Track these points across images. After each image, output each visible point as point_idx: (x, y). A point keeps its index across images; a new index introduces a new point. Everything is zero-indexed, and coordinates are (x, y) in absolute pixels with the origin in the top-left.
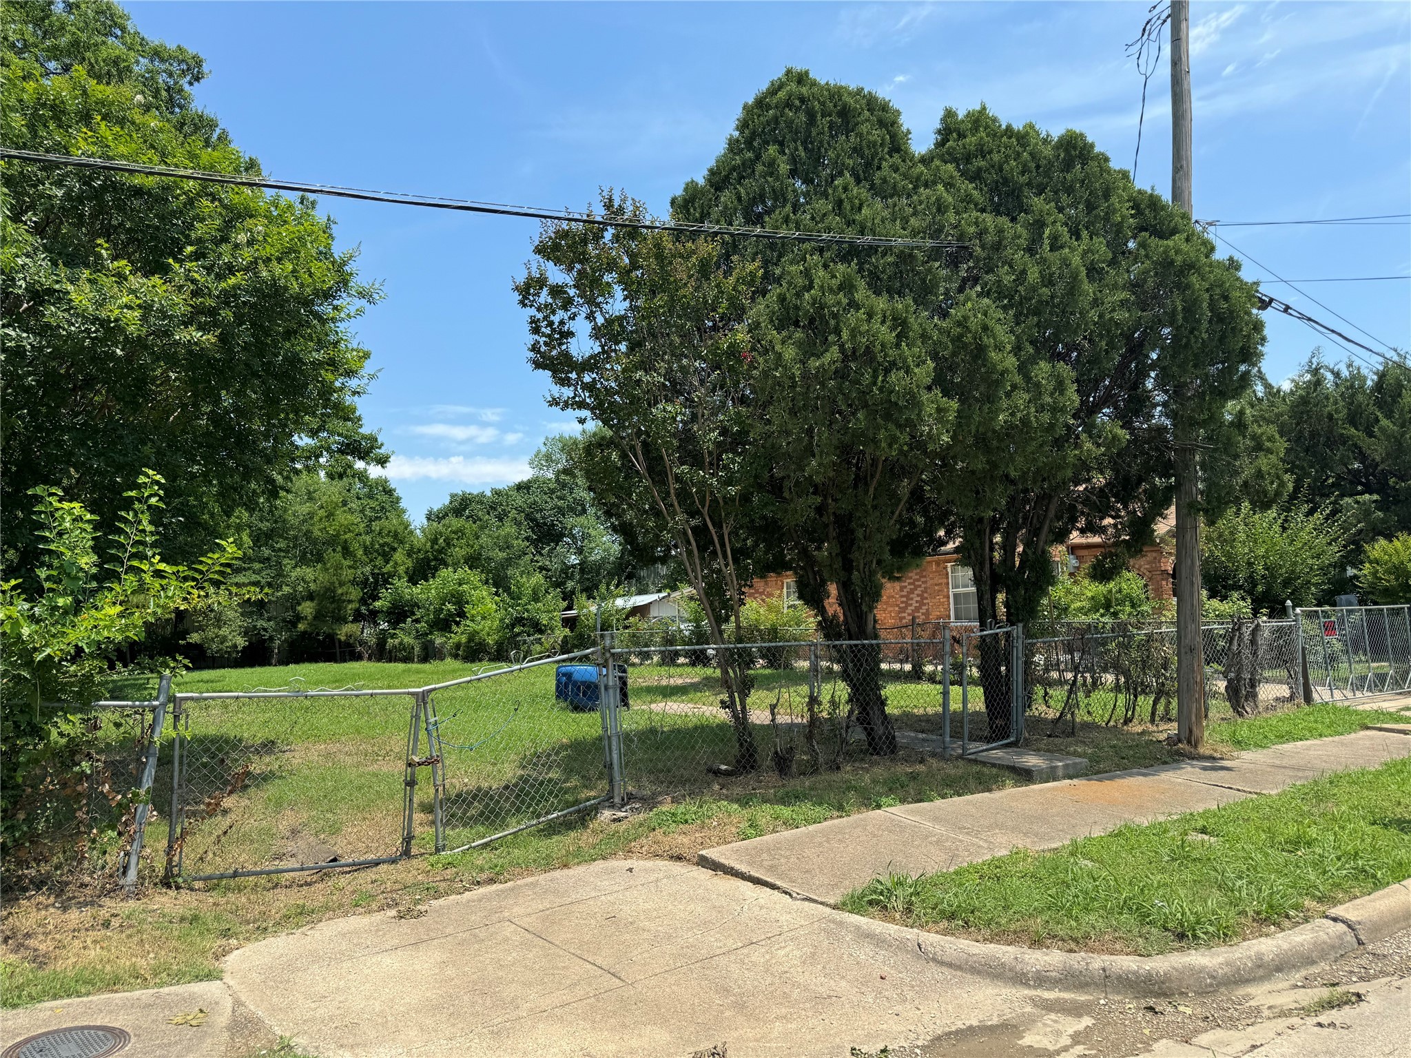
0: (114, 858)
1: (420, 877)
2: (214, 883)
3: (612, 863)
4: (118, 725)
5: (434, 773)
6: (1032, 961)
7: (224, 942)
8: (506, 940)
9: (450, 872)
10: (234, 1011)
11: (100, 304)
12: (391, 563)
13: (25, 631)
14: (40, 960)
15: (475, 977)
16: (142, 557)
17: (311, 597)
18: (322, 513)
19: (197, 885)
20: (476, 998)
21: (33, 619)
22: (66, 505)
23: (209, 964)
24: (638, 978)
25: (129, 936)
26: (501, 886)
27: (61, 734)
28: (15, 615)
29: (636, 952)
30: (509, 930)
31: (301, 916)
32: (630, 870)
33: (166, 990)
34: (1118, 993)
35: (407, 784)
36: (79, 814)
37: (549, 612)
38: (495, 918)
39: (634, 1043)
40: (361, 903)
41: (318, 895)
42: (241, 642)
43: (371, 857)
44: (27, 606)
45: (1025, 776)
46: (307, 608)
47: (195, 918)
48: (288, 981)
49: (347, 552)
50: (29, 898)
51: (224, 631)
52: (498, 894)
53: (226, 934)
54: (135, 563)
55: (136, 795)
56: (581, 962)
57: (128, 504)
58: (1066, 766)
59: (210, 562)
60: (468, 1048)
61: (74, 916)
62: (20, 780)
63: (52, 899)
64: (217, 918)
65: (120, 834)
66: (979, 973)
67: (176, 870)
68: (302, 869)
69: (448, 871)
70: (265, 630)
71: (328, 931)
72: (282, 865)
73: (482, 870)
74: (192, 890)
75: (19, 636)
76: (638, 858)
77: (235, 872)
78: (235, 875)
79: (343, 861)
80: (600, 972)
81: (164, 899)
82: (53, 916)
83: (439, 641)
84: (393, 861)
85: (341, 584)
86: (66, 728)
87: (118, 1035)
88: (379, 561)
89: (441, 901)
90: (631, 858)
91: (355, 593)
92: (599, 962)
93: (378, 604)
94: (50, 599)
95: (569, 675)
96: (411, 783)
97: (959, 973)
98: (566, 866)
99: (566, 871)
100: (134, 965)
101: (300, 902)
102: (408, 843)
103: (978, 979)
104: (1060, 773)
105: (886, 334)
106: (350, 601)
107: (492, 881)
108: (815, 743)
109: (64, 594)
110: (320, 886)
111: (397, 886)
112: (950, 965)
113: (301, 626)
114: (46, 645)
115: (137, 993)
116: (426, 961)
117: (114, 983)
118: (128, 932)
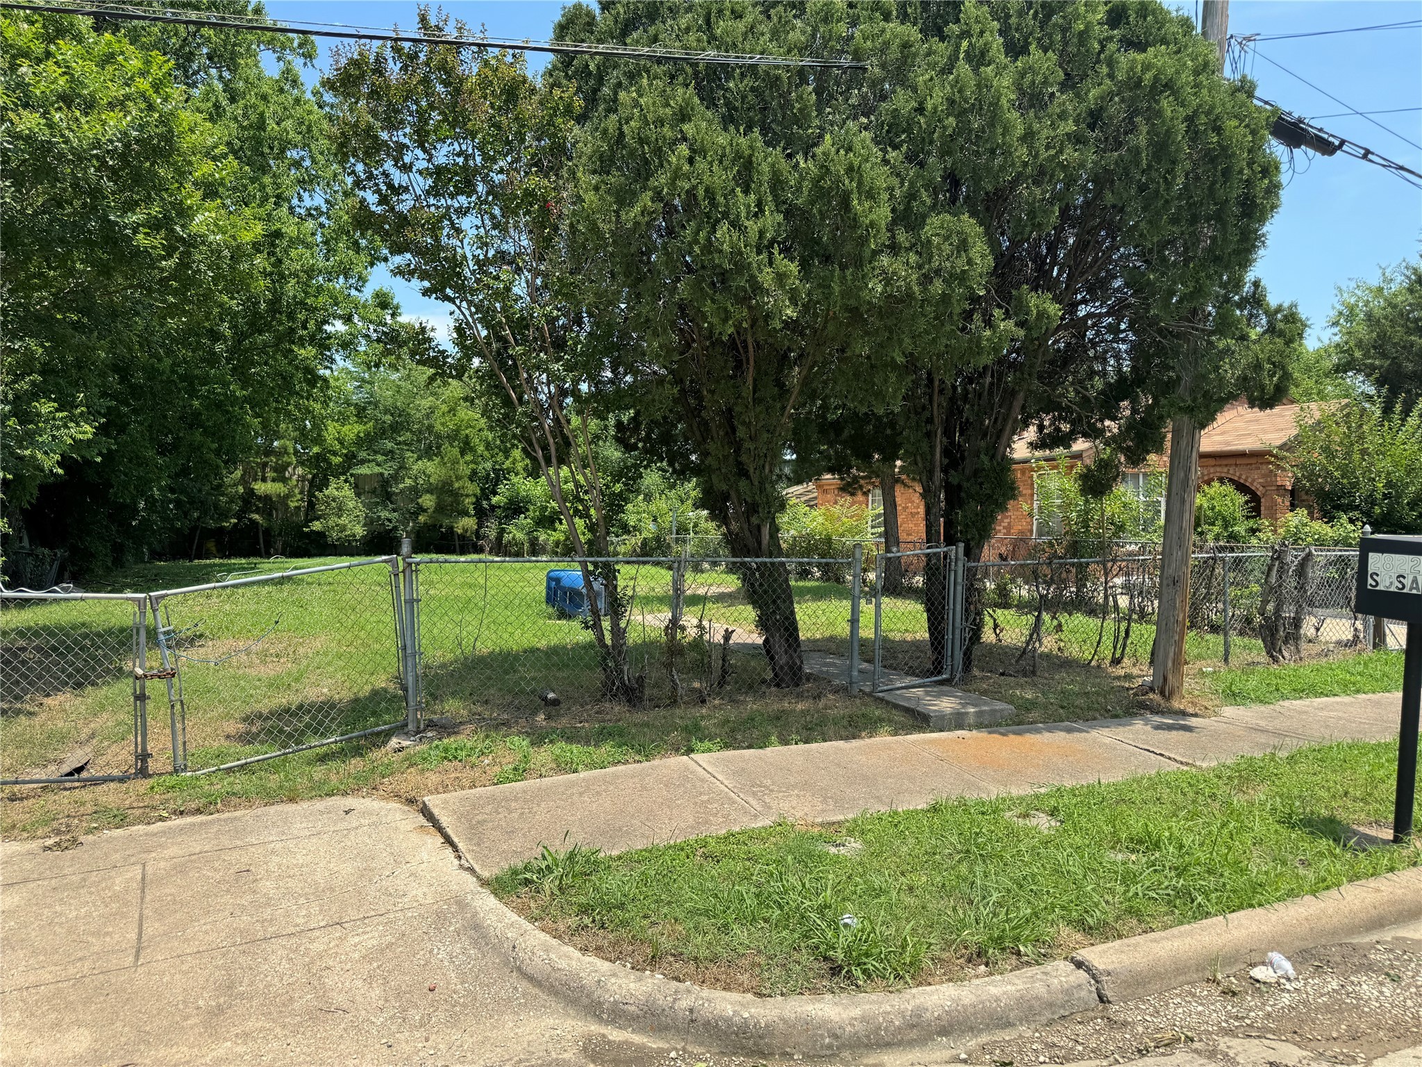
6: (615, 987)
8: (107, 888)
12: (511, 459)
17: (429, 491)
18: (444, 408)
24: (157, 957)
30: (126, 876)
32: (349, 811)
35: (137, 698)
38: (136, 858)
40: (28, 828)
42: (359, 531)
45: (920, 720)
46: (428, 501)
49: (466, 447)
51: (344, 520)
66: (556, 994)
70: (390, 521)
83: (542, 537)
85: (458, 478)
91: (472, 488)
93: (495, 500)
95: (558, 580)
96: (140, 697)
97: (535, 991)
98: (292, 800)
99: (287, 806)
102: (144, 761)
103: (551, 1001)
106: (467, 496)
112: (531, 979)
113: (422, 519)
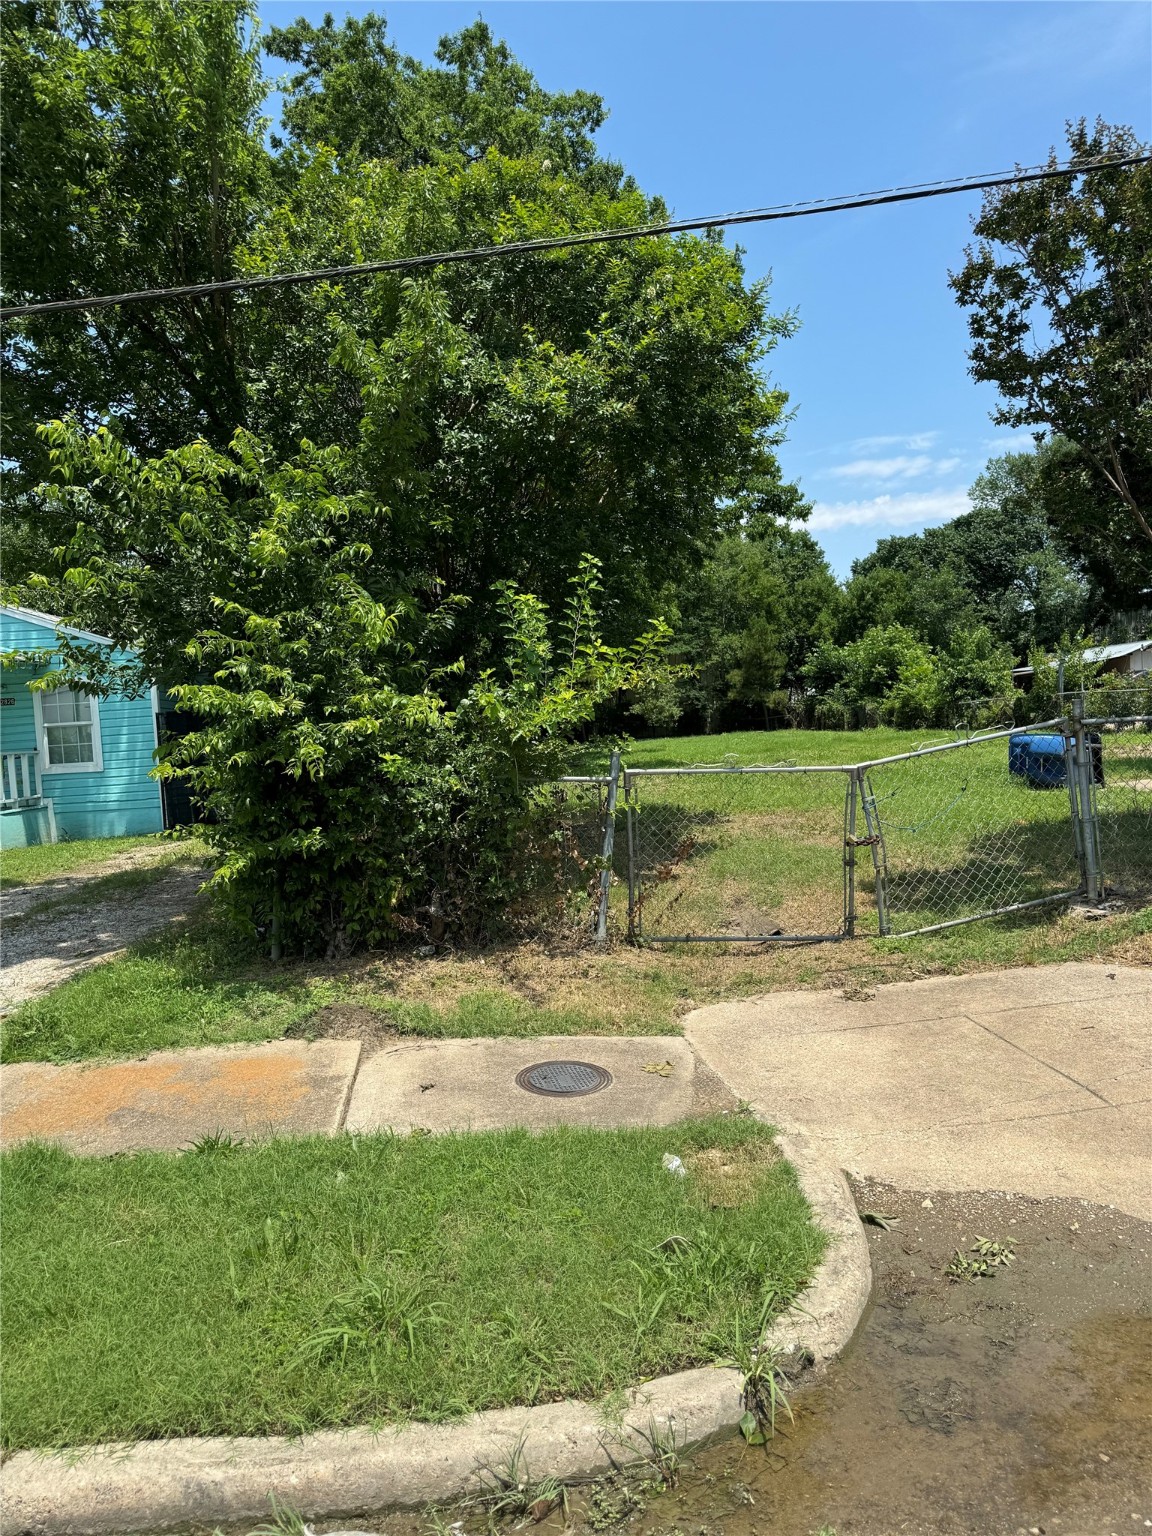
0: (586, 916)
1: (865, 959)
2: (671, 944)
3: (1088, 967)
4: (580, 798)
5: (875, 854)
7: (682, 1001)
8: (963, 1036)
9: (897, 957)
10: (696, 1068)
11: (532, 391)
12: (816, 625)
13: (502, 715)
14: (538, 999)
15: (930, 1071)
16: (587, 641)
17: (738, 664)
18: (745, 577)
19: (656, 945)
20: (933, 1094)
21: (508, 704)
22: (523, 597)
23: (672, 1020)
24: (1125, 1100)
25: (604, 987)
26: (955, 978)
27: (536, 805)
28: (493, 701)
29: (1121, 1071)
30: (966, 1027)
31: (748, 985)
32: (1112, 977)
33: (637, 1039)
36: (556, 875)
37: (997, 670)
38: (950, 1011)
39: (1122, 1173)
40: (806, 978)
41: (763, 966)
42: (677, 712)
43: (813, 933)
44: (501, 692)
46: (735, 676)
47: (656, 977)
48: (742, 1047)
49: (771, 616)
50: (525, 945)
51: (662, 702)
52: (953, 986)
53: (684, 994)
54: (582, 648)
55: (599, 861)
56: (1053, 1073)
57: (571, 590)
59: (645, 642)
60: (927, 1145)
61: (560, 964)
62: (510, 844)
63: (542, 948)
64: (675, 979)
65: (590, 895)
67: (637, 931)
68: (748, 940)
69: (895, 956)
70: (698, 699)
71: (775, 1003)
72: (730, 933)
73: (932, 958)
74: (651, 949)
75: (498, 719)
76: (1121, 963)
77: (688, 936)
78: (688, 939)
79: (786, 935)
80: (1076, 1087)
81: (630, 956)
82: (544, 963)
83: (869, 707)
84: (836, 940)
85: (767, 650)
86: (540, 800)
87: (602, 1074)
88: (804, 624)
89: (889, 987)
90: (1112, 963)
91: (781, 659)
92: (1075, 1075)
93: (804, 669)
94: (518, 685)
96: (850, 863)
98: (1030, 964)
99: (1030, 970)
100: (610, 1012)
101: (748, 971)
102: (851, 923)
106: (776, 668)
107: (943, 971)
109: (528, 681)
110: (766, 957)
111: (841, 966)
113: (731, 695)
114: (519, 727)
115: (615, 1039)
116: (877, 1048)
117: (595, 1027)
118: (603, 982)
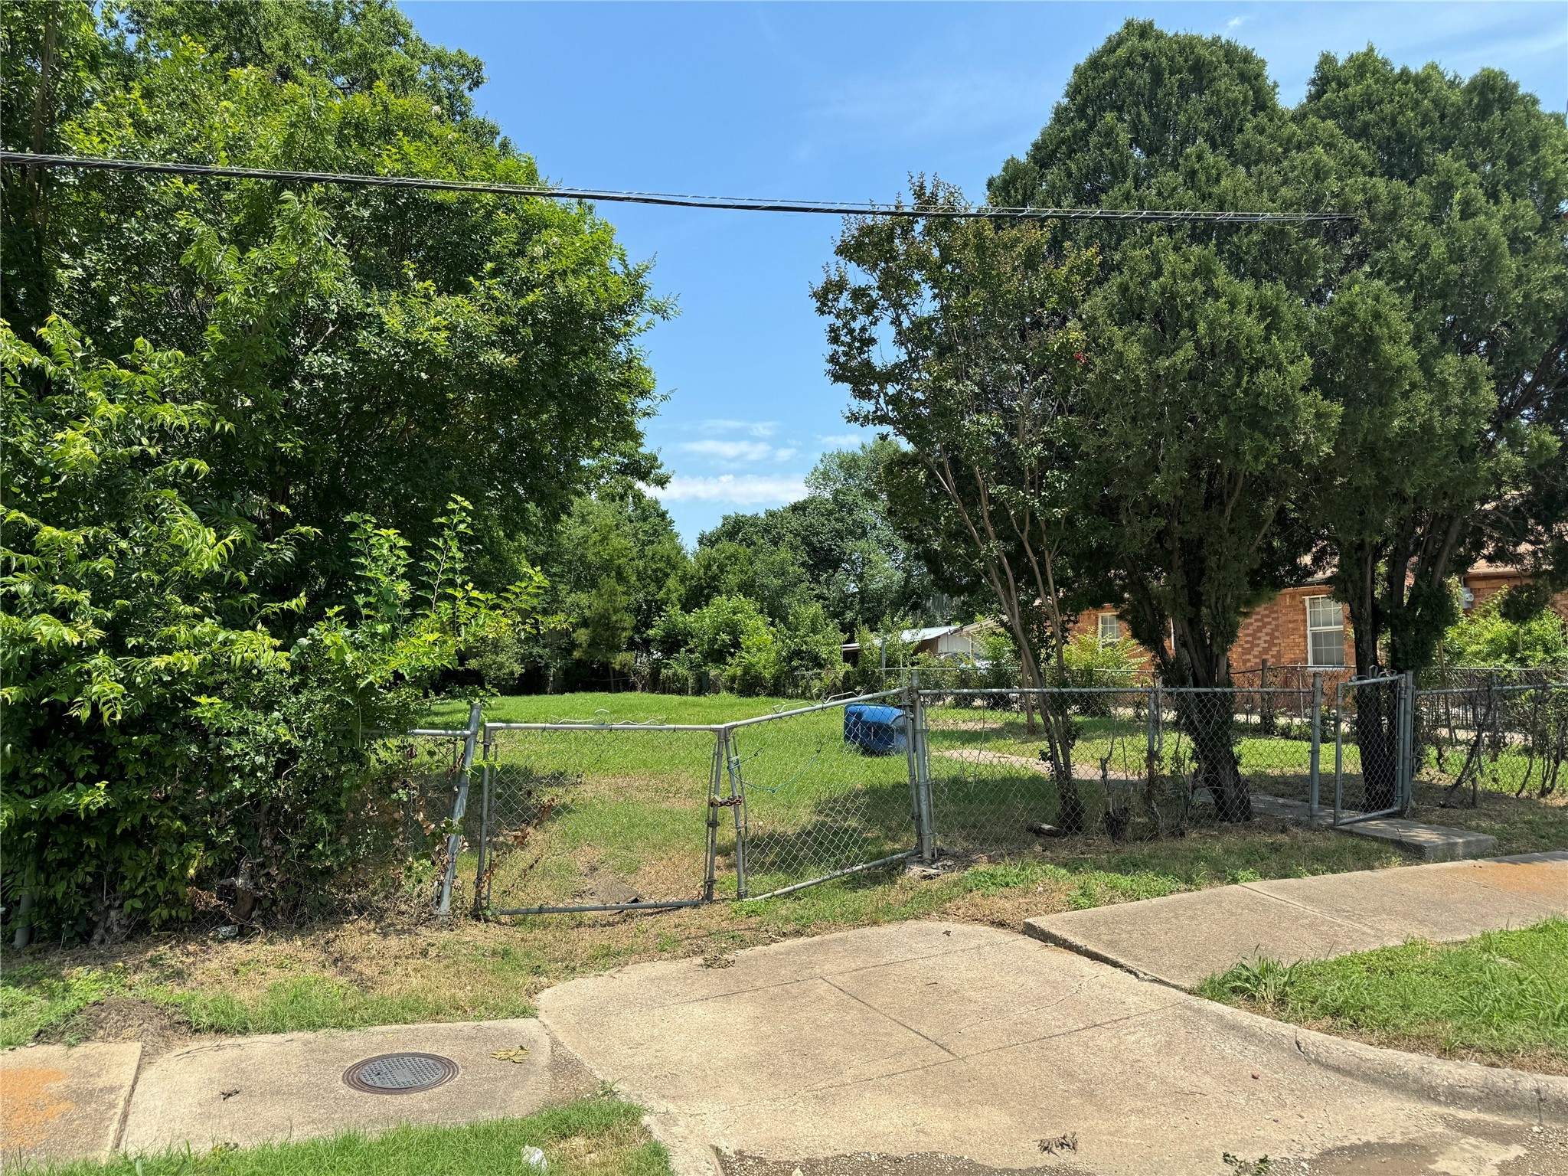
0: (429, 888)
1: (724, 924)
2: (521, 917)
3: (926, 924)
4: (431, 754)
5: (737, 815)
6: (1442, 1073)
7: (535, 979)
8: (822, 998)
9: (754, 921)
10: (553, 1051)
11: (410, 327)
12: (664, 590)
13: (349, 658)
14: (364, 984)
15: (792, 1036)
16: (451, 583)
17: (585, 623)
18: (596, 537)
19: (504, 919)
20: (796, 1059)
21: (357, 646)
22: (383, 532)
23: (524, 1000)
24: (969, 1052)
25: (447, 967)
26: (809, 940)
27: (379, 761)
28: (340, 642)
29: (963, 1025)
30: (822, 988)
31: (607, 958)
32: (948, 933)
33: (486, 1024)
34: (1557, 1120)
35: (709, 825)
36: (396, 841)
37: (828, 644)
38: (806, 973)
39: (972, 1123)
40: (666, 948)
41: (621, 936)
42: (518, 669)
43: (672, 899)
44: (348, 633)
45: (1416, 853)
46: (582, 636)
47: (506, 953)
48: (602, 1025)
49: (621, 577)
50: (352, 922)
51: (502, 658)
52: (807, 948)
53: (536, 971)
54: (450, 591)
55: (449, 824)
56: (905, 1030)
57: (438, 531)
58: (1468, 844)
59: (518, 590)
60: (794, 1111)
61: (393, 942)
62: (344, 805)
63: (373, 924)
64: (527, 955)
65: (433, 863)
66: (1374, 1081)
67: (484, 903)
68: (605, 909)
69: (753, 920)
70: (541, 657)
71: (635, 976)
72: (588, 902)
73: (787, 920)
74: (499, 923)
75: (344, 662)
76: (954, 921)
77: (541, 907)
78: (541, 910)
79: (644, 903)
80: (926, 1042)
81: (475, 932)
82: (375, 942)
83: (713, 673)
84: (696, 905)
85: (616, 611)
86: (383, 754)
87: (448, 1066)
88: (652, 588)
89: (748, 952)
90: (947, 920)
91: (629, 621)
92: (924, 1031)
93: (651, 632)
94: (371, 627)
95: (859, 715)
96: (713, 824)
97: (1349, 1080)
98: (875, 923)
99: (875, 929)
100: (453, 996)
101: (605, 943)
102: (710, 887)
103: (1373, 1088)
104: (1460, 851)
105: (1253, 326)
106: (624, 629)
107: (798, 933)
108: (1154, 805)
109: (383, 622)
110: (624, 927)
111: (701, 932)
112: (1337, 1070)
113: (576, 654)
114: (368, 672)
115: (460, 1025)
116: (739, 1015)
117: (437, 1013)
118: (446, 962)
